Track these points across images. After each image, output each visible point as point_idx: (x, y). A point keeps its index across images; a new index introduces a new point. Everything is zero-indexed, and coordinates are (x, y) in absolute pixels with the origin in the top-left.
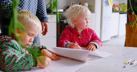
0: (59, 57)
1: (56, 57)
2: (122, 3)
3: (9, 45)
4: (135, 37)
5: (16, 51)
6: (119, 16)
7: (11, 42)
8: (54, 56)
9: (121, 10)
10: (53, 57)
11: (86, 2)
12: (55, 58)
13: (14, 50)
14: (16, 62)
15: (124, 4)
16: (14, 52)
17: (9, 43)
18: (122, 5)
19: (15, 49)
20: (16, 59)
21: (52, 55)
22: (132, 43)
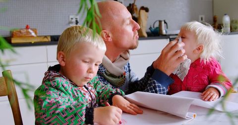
0: (142, 109)
1: (135, 109)
3: (51, 86)
5: (63, 94)
7: (55, 82)
8: (133, 106)
10: (131, 108)
11: (225, 15)
12: (133, 110)
13: (59, 92)
14: (57, 112)
16: (60, 95)
17: (52, 83)
19: (62, 91)
20: (57, 107)
21: (129, 106)
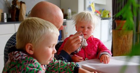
2: (102, 9)
4: (123, 43)
6: (101, 22)
9: (102, 16)
15: (104, 10)
18: (102, 11)
22: (120, 48)
